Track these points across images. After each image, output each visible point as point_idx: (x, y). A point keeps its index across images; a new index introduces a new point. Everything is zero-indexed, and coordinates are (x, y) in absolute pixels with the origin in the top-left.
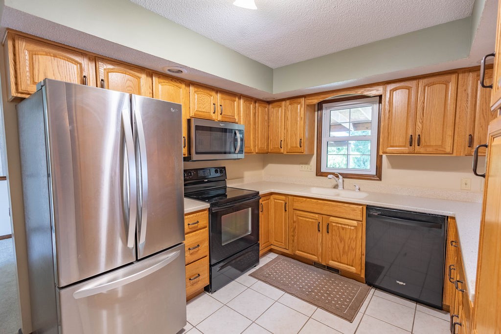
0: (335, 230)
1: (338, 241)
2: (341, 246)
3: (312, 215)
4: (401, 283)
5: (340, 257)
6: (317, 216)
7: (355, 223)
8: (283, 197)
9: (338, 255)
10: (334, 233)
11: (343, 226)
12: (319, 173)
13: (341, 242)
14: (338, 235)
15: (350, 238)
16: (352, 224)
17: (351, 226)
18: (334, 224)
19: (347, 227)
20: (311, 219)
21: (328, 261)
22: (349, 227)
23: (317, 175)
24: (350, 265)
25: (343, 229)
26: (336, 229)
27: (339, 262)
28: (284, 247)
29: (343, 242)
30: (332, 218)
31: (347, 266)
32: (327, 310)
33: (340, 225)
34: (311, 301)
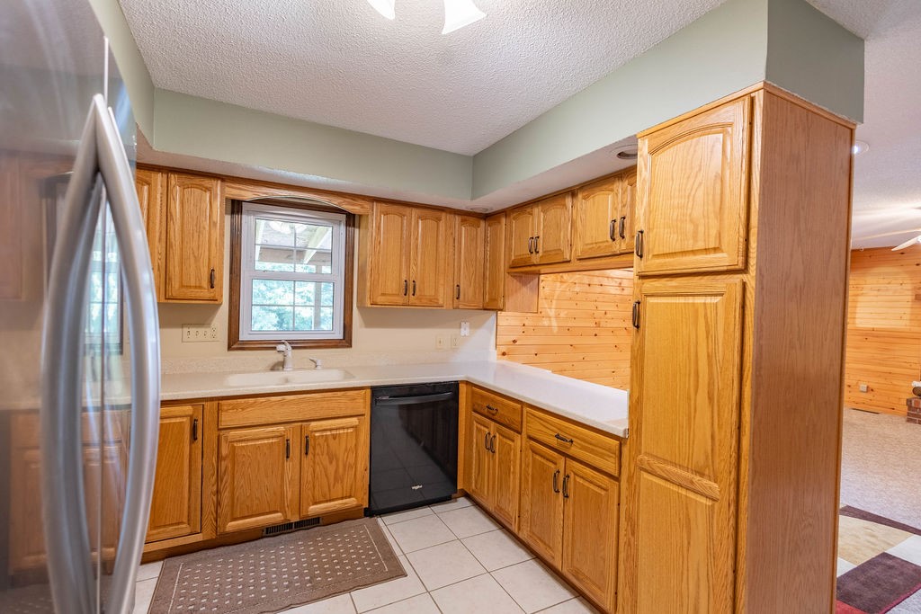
0: (319, 444)
1: (326, 462)
2: (331, 469)
3: (270, 429)
4: (418, 487)
5: (330, 490)
6: (282, 428)
7: (354, 421)
8: (188, 409)
9: (326, 489)
10: (318, 451)
11: (334, 432)
12: (234, 342)
13: (331, 462)
14: (325, 452)
15: (346, 450)
16: (349, 425)
17: (348, 428)
18: (317, 434)
19: (341, 432)
20: (268, 438)
21: (307, 508)
22: (345, 431)
23: (230, 348)
24: (346, 497)
25: (334, 437)
26: (321, 441)
27: (327, 501)
28: (188, 531)
29: (334, 463)
30: (313, 424)
31: (340, 502)
32: (366, 585)
33: (329, 433)
34: (332, 590)
